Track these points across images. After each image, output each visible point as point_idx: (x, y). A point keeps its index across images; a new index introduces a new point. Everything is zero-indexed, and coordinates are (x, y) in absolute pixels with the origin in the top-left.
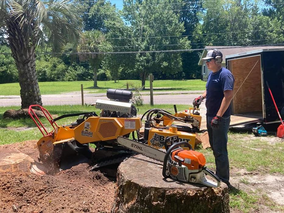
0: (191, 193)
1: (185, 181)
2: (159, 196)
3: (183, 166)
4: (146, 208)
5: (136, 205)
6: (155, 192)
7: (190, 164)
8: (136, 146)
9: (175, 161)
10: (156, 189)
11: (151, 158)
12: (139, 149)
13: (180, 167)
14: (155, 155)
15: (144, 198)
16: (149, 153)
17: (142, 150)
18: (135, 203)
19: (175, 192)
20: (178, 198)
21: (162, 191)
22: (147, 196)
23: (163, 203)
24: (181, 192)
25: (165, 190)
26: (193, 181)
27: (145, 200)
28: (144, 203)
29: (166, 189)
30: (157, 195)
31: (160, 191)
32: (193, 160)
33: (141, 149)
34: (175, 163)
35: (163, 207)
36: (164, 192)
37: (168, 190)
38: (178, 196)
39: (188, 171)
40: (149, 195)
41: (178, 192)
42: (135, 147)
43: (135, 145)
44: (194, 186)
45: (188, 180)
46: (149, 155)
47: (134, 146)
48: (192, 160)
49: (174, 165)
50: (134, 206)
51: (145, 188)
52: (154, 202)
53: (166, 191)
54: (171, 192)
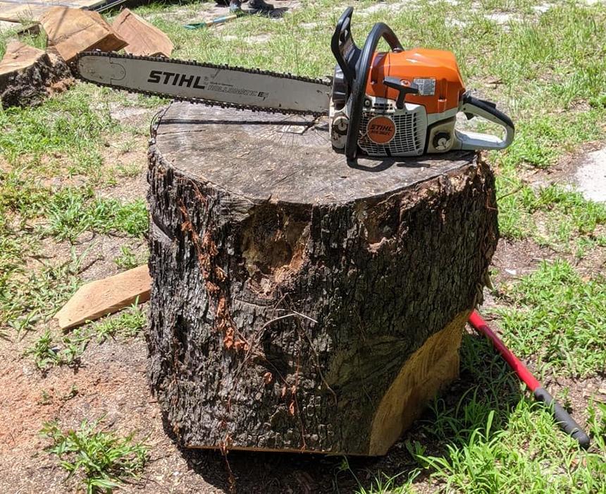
0: (458, 184)
1: (416, 152)
2: (383, 223)
3: (410, 107)
4: (351, 271)
5: (312, 273)
6: (369, 213)
7: (433, 93)
8: (172, 79)
9: (376, 97)
10: (372, 203)
11: (243, 108)
12: (188, 86)
13: (401, 113)
14: (260, 94)
15: (339, 242)
16: (235, 91)
17: (203, 88)
18: (306, 269)
19: (424, 193)
20: (432, 211)
21: (388, 204)
22: (349, 235)
23: (398, 238)
24: (435, 188)
25: (396, 198)
26: (444, 145)
27: (345, 246)
28: (343, 258)
29: (400, 193)
30: (377, 220)
31: (384, 204)
32: (444, 80)
33: (196, 86)
34: (381, 102)
35: (399, 249)
36: (395, 204)
37: (404, 196)
38: (432, 202)
39: (425, 120)
40: (355, 227)
41: (429, 192)
42: (166, 82)
43: (168, 75)
44: (453, 160)
45: (422, 147)
46: (233, 98)
47: (163, 77)
48: (440, 78)
49: (380, 111)
50: (305, 278)
51: (339, 208)
52: (371, 245)
53: (400, 201)
54: (415, 199)
